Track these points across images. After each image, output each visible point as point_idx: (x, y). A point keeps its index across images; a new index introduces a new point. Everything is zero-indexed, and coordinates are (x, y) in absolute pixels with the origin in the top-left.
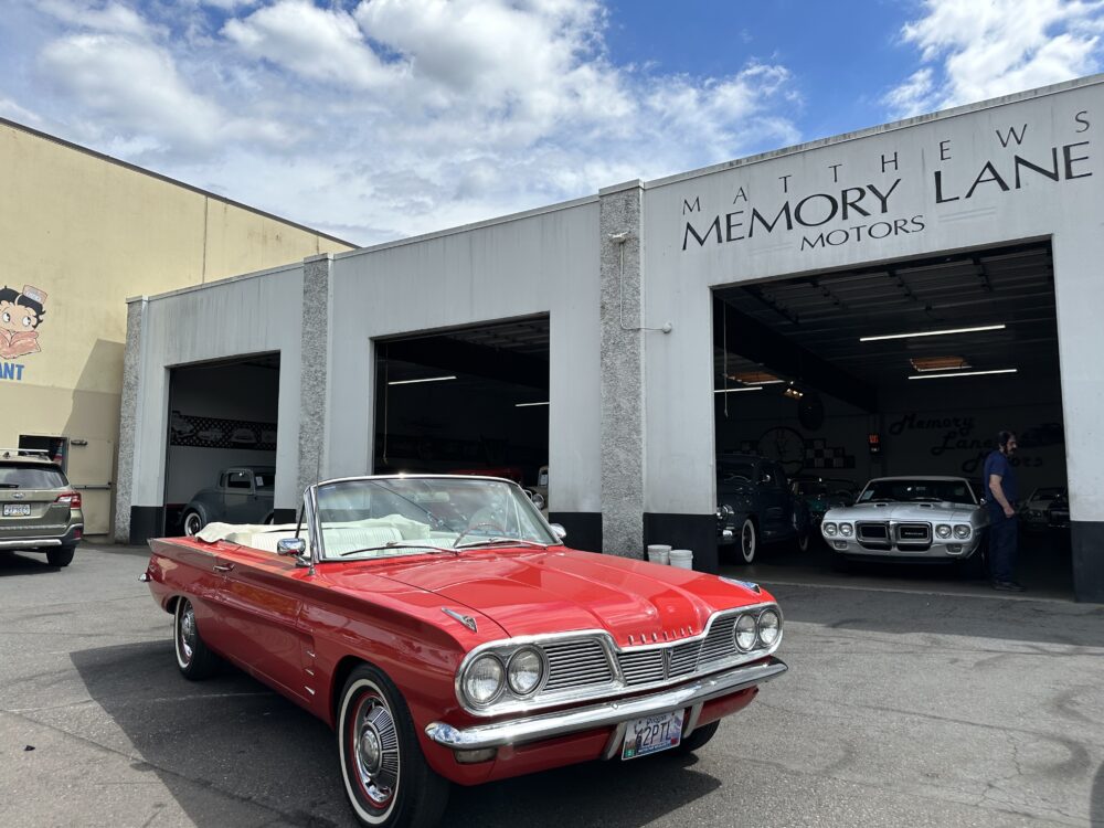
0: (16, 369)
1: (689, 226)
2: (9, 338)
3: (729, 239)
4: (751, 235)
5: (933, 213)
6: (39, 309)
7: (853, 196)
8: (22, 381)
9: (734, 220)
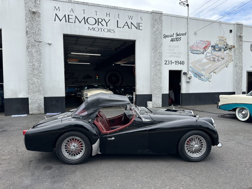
1: (56, 14)
3: (69, 22)
4: (75, 23)
5: (116, 29)
7: (100, 20)
9: (70, 17)
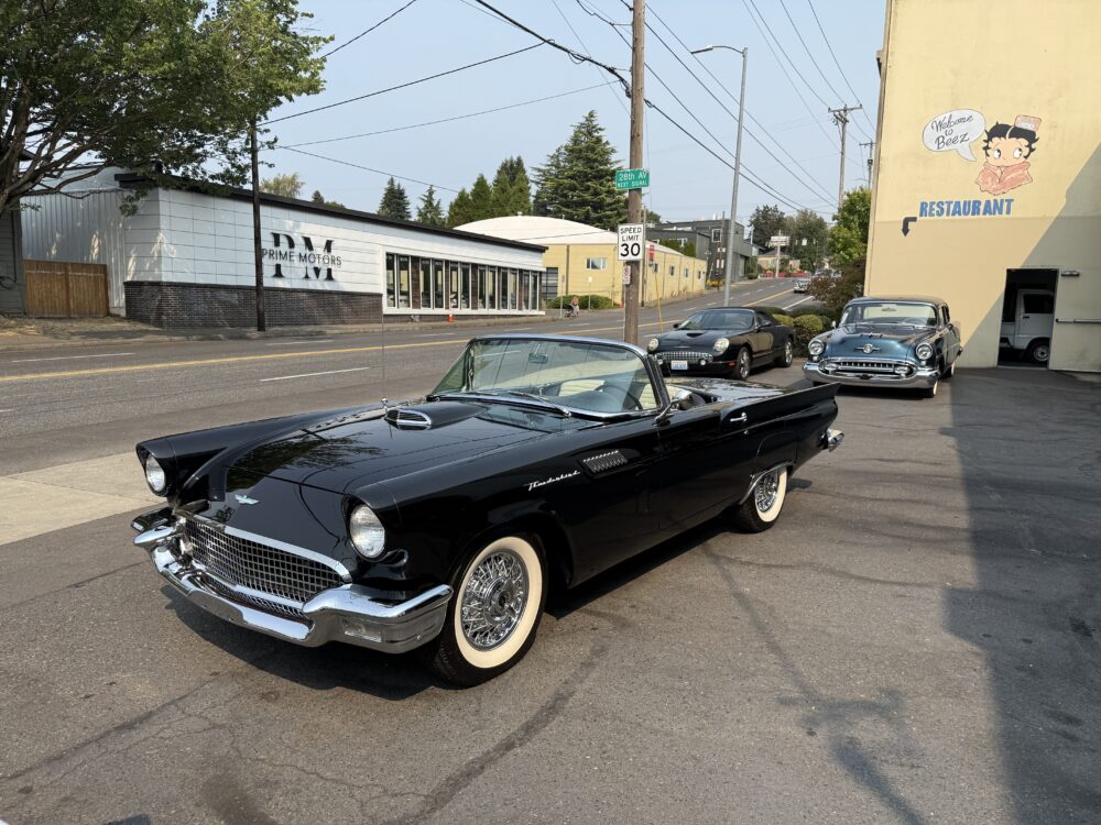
0: (1005, 204)
2: (999, 175)
6: (1031, 137)
8: (1011, 216)
